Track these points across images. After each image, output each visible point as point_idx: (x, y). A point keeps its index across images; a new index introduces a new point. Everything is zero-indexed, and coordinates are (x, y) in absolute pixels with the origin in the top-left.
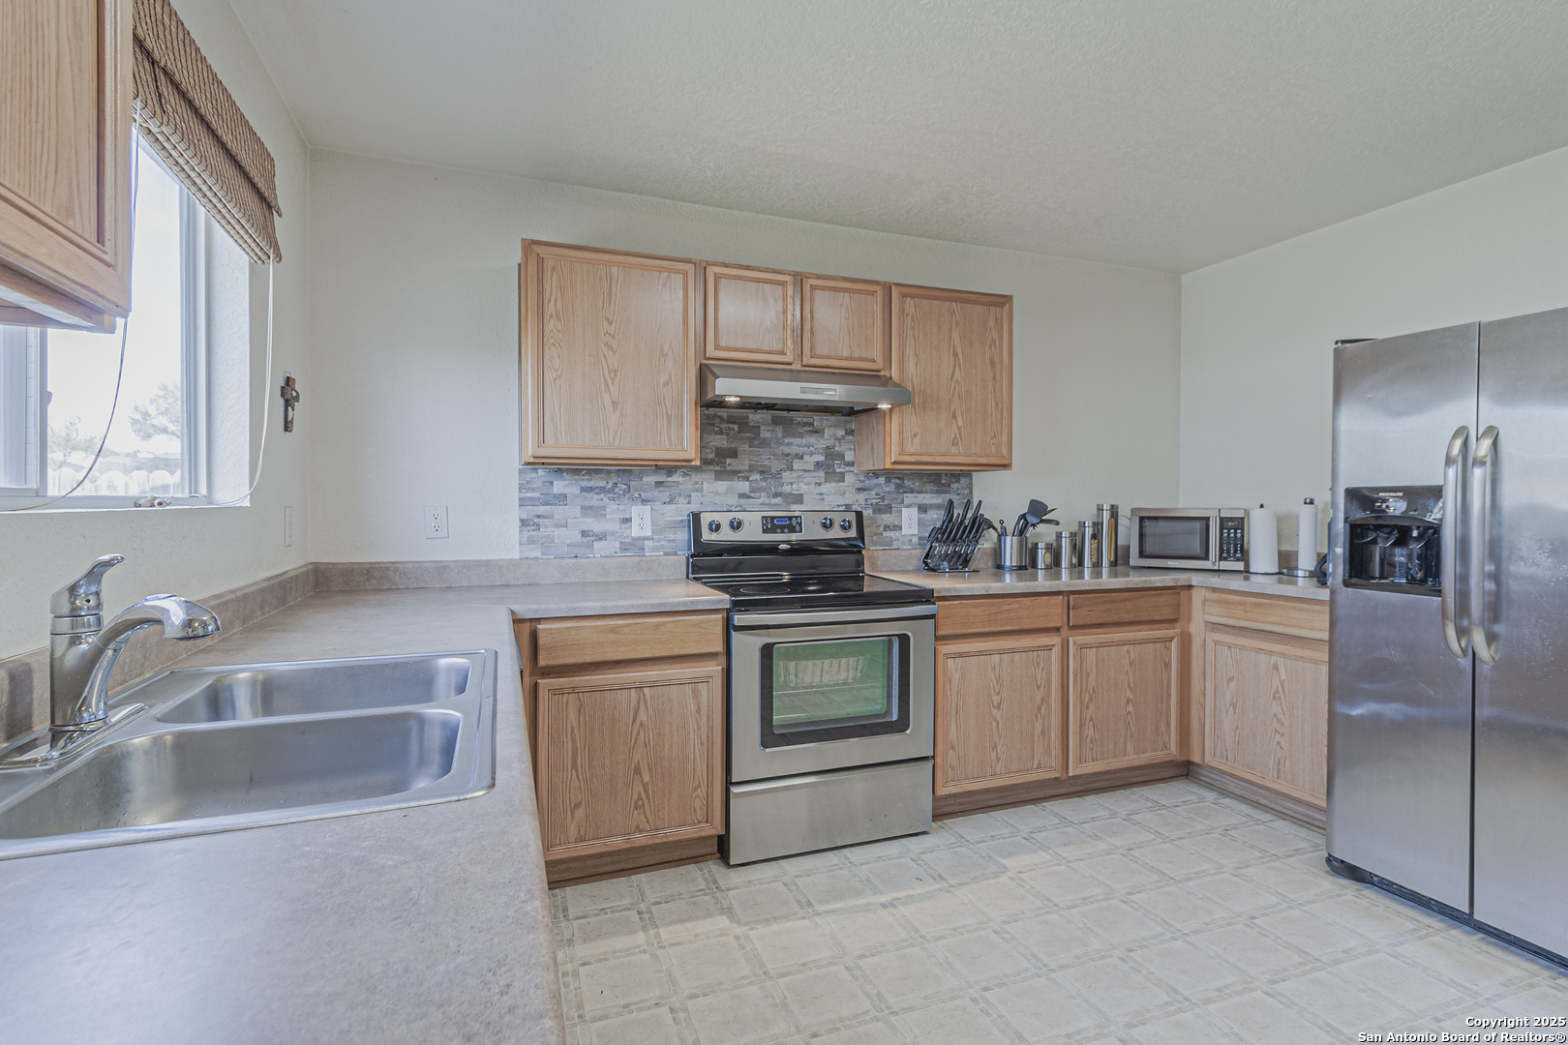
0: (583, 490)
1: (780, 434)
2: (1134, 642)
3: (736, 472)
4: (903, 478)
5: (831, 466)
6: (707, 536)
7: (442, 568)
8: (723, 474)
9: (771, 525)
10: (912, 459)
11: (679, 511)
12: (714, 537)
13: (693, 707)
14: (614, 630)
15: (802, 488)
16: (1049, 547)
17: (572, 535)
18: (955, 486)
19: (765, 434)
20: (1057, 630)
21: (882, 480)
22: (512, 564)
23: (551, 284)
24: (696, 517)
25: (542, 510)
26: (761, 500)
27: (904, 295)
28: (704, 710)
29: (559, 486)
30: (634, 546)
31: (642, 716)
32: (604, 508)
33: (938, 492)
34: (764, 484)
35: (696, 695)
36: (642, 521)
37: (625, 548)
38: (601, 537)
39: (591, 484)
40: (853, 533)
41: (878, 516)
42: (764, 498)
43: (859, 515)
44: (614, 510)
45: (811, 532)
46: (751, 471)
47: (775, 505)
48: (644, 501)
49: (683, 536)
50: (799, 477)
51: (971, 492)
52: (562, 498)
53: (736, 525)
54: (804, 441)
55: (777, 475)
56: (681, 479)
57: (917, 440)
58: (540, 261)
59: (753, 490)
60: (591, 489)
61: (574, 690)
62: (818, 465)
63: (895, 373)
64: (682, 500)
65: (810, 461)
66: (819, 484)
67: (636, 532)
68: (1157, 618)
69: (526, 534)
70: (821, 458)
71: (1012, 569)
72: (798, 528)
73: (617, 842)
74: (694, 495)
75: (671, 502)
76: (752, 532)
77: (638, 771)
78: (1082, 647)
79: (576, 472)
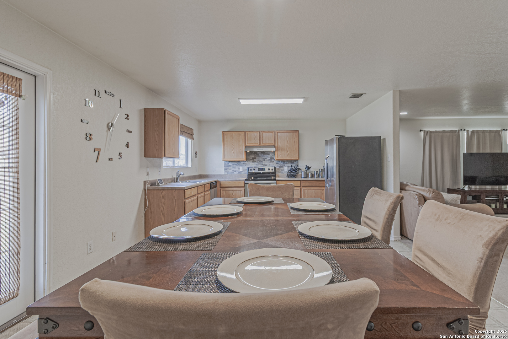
0: (233, 164)
1: (263, 155)
2: (316, 190)
4: (284, 162)
5: (271, 160)
6: (249, 171)
7: (214, 175)
8: (253, 162)
9: (259, 169)
10: (279, 159)
11: (246, 168)
12: (251, 171)
14: (229, 183)
15: (266, 163)
16: (311, 174)
17: (231, 171)
18: (295, 163)
19: (260, 155)
20: (300, 187)
21: (281, 162)
22: (223, 175)
23: (225, 137)
24: (248, 168)
25: (227, 167)
27: (277, 132)
29: (230, 164)
30: (240, 173)
31: (233, 194)
33: (291, 164)
34: (260, 163)
35: (240, 192)
36: (241, 169)
37: (239, 173)
38: (235, 171)
39: (234, 163)
40: (273, 171)
41: (280, 168)
42: (260, 165)
43: (275, 168)
44: (237, 167)
45: (266, 170)
46: (258, 161)
48: (241, 166)
49: (247, 171)
51: (298, 164)
52: (230, 166)
53: (254, 170)
54: (267, 156)
55: (262, 162)
56: (247, 163)
57: (280, 156)
58: (224, 134)
59: (258, 164)
61: (225, 190)
62: (269, 160)
63: (276, 145)
65: (268, 159)
66: (269, 163)
67: (240, 171)
68: (320, 185)
69: (225, 171)
70: (270, 159)
71: (303, 177)
72: (264, 170)
74: (248, 165)
75: (245, 166)
76: (257, 171)
78: (304, 190)
79: (232, 162)
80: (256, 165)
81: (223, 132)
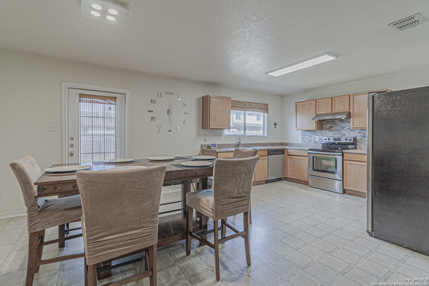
1: (341, 123)
3: (332, 130)
7: (293, 144)
8: (330, 131)
9: (335, 139)
10: (356, 127)
12: (325, 141)
13: (305, 163)
14: (295, 151)
15: (346, 133)
17: (307, 140)
19: (338, 123)
22: (300, 144)
23: (298, 108)
25: (304, 136)
26: (337, 135)
27: (354, 96)
28: (306, 164)
29: (307, 133)
30: (316, 142)
31: (298, 163)
32: (312, 136)
34: (338, 132)
35: (305, 161)
36: (317, 138)
38: (312, 141)
39: (310, 133)
40: (353, 141)
42: (338, 135)
43: (354, 138)
44: (313, 137)
45: (343, 141)
46: (335, 130)
47: (340, 136)
48: (318, 135)
50: (345, 131)
52: (307, 135)
53: (329, 139)
54: (346, 124)
55: (340, 131)
56: (323, 132)
58: (297, 105)
59: (335, 133)
60: (310, 134)
61: (291, 158)
63: (351, 111)
64: (323, 135)
65: (347, 128)
66: (349, 132)
67: (316, 140)
69: (302, 140)
72: (340, 140)
73: (295, 178)
74: (325, 134)
75: (322, 135)
76: (332, 141)
77: (298, 170)
79: (308, 131)
80: (333, 134)
81: (297, 103)
